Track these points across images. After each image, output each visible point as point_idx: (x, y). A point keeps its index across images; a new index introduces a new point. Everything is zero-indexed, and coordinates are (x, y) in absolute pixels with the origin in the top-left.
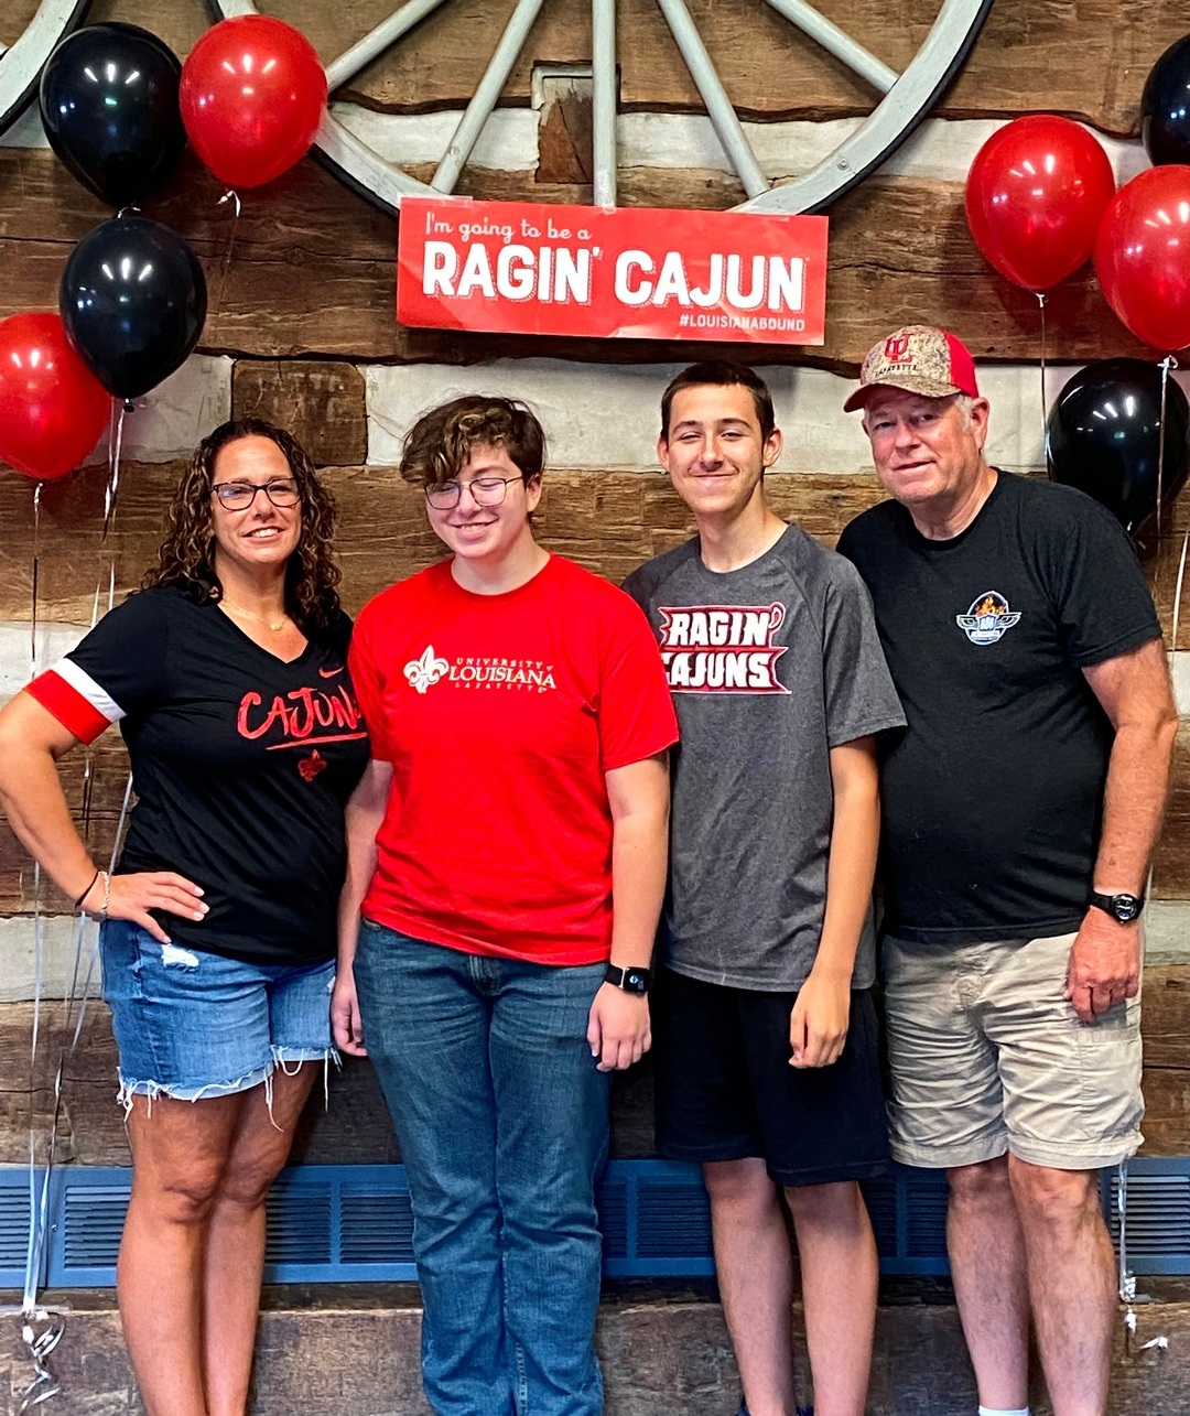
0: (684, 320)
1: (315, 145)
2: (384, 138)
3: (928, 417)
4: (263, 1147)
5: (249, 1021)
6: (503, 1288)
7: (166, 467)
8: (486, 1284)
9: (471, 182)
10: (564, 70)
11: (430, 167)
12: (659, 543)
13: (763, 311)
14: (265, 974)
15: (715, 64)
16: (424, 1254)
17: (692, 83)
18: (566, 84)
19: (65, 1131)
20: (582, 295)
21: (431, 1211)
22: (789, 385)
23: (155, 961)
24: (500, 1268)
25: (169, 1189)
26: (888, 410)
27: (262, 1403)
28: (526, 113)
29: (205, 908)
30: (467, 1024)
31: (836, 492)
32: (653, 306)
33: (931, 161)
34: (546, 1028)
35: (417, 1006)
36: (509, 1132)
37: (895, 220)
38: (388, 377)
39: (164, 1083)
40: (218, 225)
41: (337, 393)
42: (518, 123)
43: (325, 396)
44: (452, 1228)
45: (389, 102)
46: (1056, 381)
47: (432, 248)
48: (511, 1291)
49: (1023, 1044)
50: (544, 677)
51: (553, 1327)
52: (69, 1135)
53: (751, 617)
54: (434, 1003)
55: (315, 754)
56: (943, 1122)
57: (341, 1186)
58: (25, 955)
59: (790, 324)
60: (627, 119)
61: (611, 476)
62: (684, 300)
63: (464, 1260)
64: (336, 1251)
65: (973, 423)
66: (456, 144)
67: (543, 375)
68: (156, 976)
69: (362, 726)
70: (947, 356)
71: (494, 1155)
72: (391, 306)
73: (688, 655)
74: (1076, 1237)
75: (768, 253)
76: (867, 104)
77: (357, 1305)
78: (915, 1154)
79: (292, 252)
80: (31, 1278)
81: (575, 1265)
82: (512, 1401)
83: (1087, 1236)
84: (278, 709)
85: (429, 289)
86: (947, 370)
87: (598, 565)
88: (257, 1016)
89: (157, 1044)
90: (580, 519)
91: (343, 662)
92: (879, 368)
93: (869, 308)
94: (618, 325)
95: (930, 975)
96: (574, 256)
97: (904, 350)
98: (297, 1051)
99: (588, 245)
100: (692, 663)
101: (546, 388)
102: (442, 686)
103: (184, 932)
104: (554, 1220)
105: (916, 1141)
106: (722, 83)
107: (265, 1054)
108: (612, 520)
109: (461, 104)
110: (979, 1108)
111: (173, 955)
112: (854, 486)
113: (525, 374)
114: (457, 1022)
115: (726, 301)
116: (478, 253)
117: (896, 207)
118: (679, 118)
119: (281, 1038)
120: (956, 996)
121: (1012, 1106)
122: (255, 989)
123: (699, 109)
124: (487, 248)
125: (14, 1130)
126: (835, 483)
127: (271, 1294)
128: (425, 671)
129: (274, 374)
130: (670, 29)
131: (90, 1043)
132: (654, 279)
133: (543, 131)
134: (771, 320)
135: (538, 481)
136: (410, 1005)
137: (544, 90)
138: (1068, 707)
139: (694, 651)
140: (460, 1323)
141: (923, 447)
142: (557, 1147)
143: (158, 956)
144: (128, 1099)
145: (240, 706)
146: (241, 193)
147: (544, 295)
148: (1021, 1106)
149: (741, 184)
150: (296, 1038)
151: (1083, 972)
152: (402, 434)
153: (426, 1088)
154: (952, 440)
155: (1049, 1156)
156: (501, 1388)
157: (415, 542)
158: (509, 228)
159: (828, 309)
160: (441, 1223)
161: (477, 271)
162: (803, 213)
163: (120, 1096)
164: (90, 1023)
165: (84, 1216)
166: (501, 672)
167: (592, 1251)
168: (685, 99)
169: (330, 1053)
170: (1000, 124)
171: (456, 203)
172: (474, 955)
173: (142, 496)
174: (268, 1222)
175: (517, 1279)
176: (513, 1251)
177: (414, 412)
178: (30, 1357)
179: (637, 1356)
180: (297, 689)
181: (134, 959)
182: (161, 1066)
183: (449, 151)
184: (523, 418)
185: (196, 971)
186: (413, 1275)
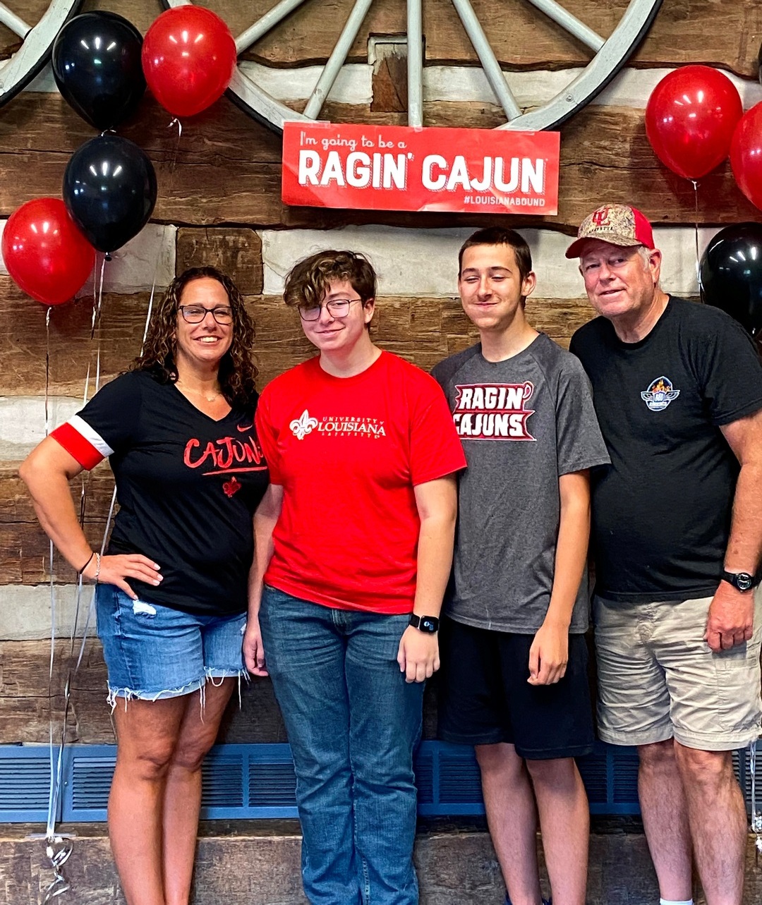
0: (467, 200)
1: (228, 88)
2: (273, 84)
3: (621, 261)
4: (200, 731)
5: (190, 650)
6: (354, 823)
7: (134, 297)
8: (343, 820)
9: (329, 112)
10: (388, 39)
11: (302, 102)
12: (452, 344)
13: (518, 193)
14: (198, 620)
15: (486, 34)
16: (304, 801)
17: (471, 47)
18: (390, 47)
19: (72, 722)
20: (401, 184)
21: (307, 773)
22: (536, 241)
23: (128, 610)
24: (352, 811)
25: (141, 758)
26: (594, 256)
27: (200, 896)
28: (364, 67)
29: (161, 577)
30: (330, 652)
31: (565, 310)
32: (446, 190)
33: (626, 96)
34: (382, 654)
35: (298, 640)
36: (358, 722)
37: (603, 134)
38: (276, 239)
39: (135, 689)
40: (166, 140)
41: (244, 248)
42: (359, 74)
43: (236, 250)
44: (322, 784)
45: (277, 60)
46: (705, 237)
47: (304, 155)
48: (359, 826)
49: (681, 669)
50: (378, 429)
51: (386, 848)
52: (75, 724)
53: (512, 391)
54: (310, 638)
55: (234, 479)
56: (632, 716)
57: (250, 757)
58: (47, 609)
59: (536, 202)
60: (430, 70)
61: (420, 300)
62: (467, 187)
63: (329, 805)
64: (246, 798)
65: (651, 266)
66: (319, 87)
67: (377, 236)
68: (129, 620)
69: (263, 463)
70: (633, 222)
71: (349, 737)
72: (277, 192)
73: (470, 415)
74: (717, 794)
75: (521, 155)
76: (585, 59)
77: (260, 833)
78: (613, 736)
79: (214, 158)
80: (51, 816)
81: (401, 808)
82: (360, 894)
83: (725, 792)
84: (210, 450)
85: (302, 181)
86: (633, 230)
87: (412, 358)
88: (194, 647)
89: (130, 664)
90: (400, 329)
91: (251, 421)
92: (589, 229)
93: (586, 190)
94: (425, 202)
95: (621, 622)
96: (396, 158)
97: (604, 218)
98: (221, 671)
99: (405, 152)
100: (473, 420)
101: (377, 244)
102: (314, 435)
103: (147, 592)
104: (387, 779)
105: (614, 728)
106: (491, 46)
107: (200, 672)
108: (419, 329)
109: (323, 62)
110: (653, 708)
111: (140, 607)
112: (577, 306)
113: (364, 236)
114: (324, 650)
115: (494, 186)
116: (334, 157)
117: (603, 126)
118: (463, 69)
119: (210, 663)
120: (638, 635)
121: (675, 709)
122: (193, 630)
123: (476, 63)
124: (340, 155)
125: (39, 721)
126: (565, 304)
127: (204, 827)
128: (303, 426)
129: (203, 236)
130: (457, 12)
131: (88, 666)
132: (447, 173)
133: (376, 79)
134: (523, 199)
135: (372, 303)
136: (294, 640)
137: (376, 52)
138: (711, 451)
139: (475, 412)
140: (326, 845)
141: (618, 279)
142: (389, 732)
143: (131, 608)
144: (113, 700)
145: (185, 447)
146: (182, 120)
147: (376, 184)
148: (680, 709)
149: (503, 111)
150: (220, 662)
151: (715, 623)
152: (284, 274)
153: (305, 693)
154: (637, 275)
155: (698, 742)
156: (352, 887)
157: (294, 344)
158: (354, 141)
159: (560, 192)
160: (314, 781)
161: (333, 169)
162: (543, 130)
163: (109, 699)
164: (88, 653)
165: (85, 776)
166: (350, 426)
167: (411, 799)
168: (467, 57)
169: (242, 673)
170: (670, 70)
171: (320, 126)
172: (334, 609)
173: (119, 315)
174: (203, 781)
175: (362, 818)
176: (360, 799)
177: (292, 260)
178: (51, 867)
179: (441, 866)
180: (223, 438)
181: (116, 609)
182: (133, 678)
183: (315, 91)
184: (361, 263)
185: (155, 617)
186: (296, 815)
